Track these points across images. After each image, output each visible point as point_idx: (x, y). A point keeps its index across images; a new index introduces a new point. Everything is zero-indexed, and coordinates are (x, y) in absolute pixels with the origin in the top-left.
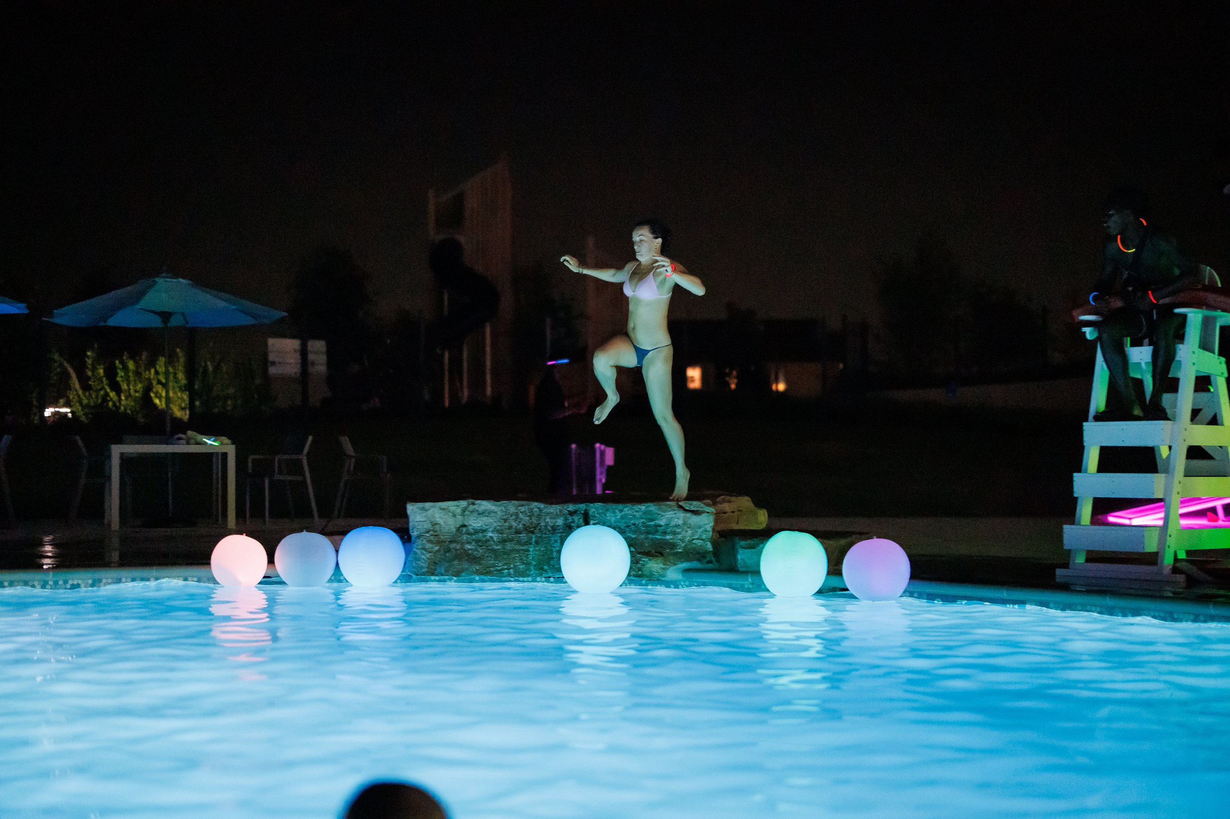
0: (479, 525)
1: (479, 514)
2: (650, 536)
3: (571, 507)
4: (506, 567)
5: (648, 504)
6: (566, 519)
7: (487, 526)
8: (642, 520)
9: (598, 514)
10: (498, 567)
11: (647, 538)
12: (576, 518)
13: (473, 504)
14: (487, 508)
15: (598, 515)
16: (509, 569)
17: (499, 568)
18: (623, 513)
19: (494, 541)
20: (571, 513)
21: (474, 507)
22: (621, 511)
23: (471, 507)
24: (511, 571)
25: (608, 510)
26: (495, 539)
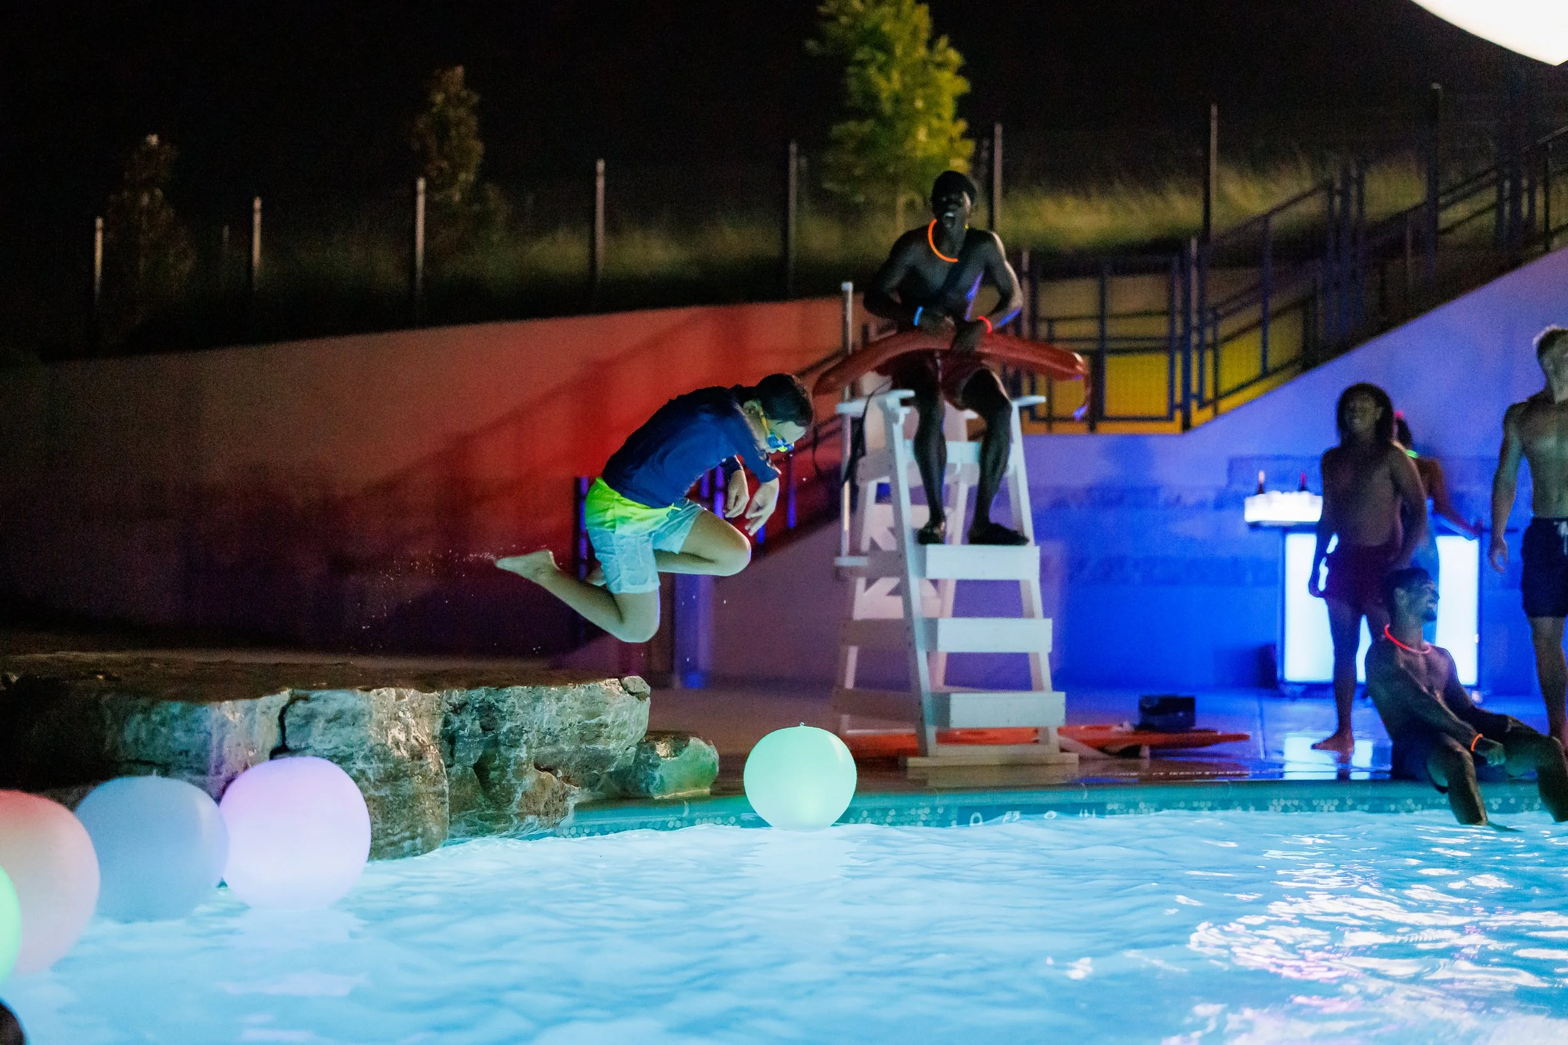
0: (330, 746)
1: (329, 721)
2: (583, 746)
3: (457, 695)
4: (407, 834)
5: (591, 685)
6: (446, 723)
7: (347, 746)
8: (580, 716)
9: (521, 707)
10: (394, 835)
11: (578, 750)
12: (467, 718)
13: (306, 699)
14: (346, 706)
15: (521, 711)
16: (413, 838)
17: (396, 839)
18: (561, 704)
19: (367, 779)
20: (458, 709)
21: (311, 705)
22: (559, 699)
23: (301, 707)
24: (419, 841)
25: (538, 699)
26: (370, 774)
